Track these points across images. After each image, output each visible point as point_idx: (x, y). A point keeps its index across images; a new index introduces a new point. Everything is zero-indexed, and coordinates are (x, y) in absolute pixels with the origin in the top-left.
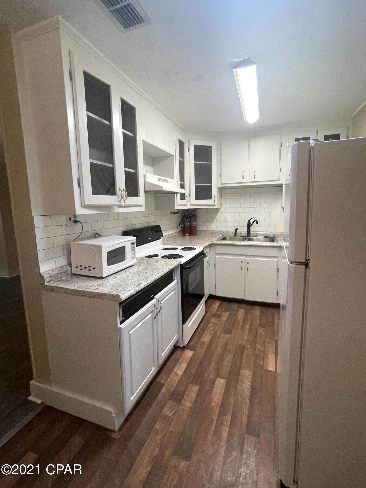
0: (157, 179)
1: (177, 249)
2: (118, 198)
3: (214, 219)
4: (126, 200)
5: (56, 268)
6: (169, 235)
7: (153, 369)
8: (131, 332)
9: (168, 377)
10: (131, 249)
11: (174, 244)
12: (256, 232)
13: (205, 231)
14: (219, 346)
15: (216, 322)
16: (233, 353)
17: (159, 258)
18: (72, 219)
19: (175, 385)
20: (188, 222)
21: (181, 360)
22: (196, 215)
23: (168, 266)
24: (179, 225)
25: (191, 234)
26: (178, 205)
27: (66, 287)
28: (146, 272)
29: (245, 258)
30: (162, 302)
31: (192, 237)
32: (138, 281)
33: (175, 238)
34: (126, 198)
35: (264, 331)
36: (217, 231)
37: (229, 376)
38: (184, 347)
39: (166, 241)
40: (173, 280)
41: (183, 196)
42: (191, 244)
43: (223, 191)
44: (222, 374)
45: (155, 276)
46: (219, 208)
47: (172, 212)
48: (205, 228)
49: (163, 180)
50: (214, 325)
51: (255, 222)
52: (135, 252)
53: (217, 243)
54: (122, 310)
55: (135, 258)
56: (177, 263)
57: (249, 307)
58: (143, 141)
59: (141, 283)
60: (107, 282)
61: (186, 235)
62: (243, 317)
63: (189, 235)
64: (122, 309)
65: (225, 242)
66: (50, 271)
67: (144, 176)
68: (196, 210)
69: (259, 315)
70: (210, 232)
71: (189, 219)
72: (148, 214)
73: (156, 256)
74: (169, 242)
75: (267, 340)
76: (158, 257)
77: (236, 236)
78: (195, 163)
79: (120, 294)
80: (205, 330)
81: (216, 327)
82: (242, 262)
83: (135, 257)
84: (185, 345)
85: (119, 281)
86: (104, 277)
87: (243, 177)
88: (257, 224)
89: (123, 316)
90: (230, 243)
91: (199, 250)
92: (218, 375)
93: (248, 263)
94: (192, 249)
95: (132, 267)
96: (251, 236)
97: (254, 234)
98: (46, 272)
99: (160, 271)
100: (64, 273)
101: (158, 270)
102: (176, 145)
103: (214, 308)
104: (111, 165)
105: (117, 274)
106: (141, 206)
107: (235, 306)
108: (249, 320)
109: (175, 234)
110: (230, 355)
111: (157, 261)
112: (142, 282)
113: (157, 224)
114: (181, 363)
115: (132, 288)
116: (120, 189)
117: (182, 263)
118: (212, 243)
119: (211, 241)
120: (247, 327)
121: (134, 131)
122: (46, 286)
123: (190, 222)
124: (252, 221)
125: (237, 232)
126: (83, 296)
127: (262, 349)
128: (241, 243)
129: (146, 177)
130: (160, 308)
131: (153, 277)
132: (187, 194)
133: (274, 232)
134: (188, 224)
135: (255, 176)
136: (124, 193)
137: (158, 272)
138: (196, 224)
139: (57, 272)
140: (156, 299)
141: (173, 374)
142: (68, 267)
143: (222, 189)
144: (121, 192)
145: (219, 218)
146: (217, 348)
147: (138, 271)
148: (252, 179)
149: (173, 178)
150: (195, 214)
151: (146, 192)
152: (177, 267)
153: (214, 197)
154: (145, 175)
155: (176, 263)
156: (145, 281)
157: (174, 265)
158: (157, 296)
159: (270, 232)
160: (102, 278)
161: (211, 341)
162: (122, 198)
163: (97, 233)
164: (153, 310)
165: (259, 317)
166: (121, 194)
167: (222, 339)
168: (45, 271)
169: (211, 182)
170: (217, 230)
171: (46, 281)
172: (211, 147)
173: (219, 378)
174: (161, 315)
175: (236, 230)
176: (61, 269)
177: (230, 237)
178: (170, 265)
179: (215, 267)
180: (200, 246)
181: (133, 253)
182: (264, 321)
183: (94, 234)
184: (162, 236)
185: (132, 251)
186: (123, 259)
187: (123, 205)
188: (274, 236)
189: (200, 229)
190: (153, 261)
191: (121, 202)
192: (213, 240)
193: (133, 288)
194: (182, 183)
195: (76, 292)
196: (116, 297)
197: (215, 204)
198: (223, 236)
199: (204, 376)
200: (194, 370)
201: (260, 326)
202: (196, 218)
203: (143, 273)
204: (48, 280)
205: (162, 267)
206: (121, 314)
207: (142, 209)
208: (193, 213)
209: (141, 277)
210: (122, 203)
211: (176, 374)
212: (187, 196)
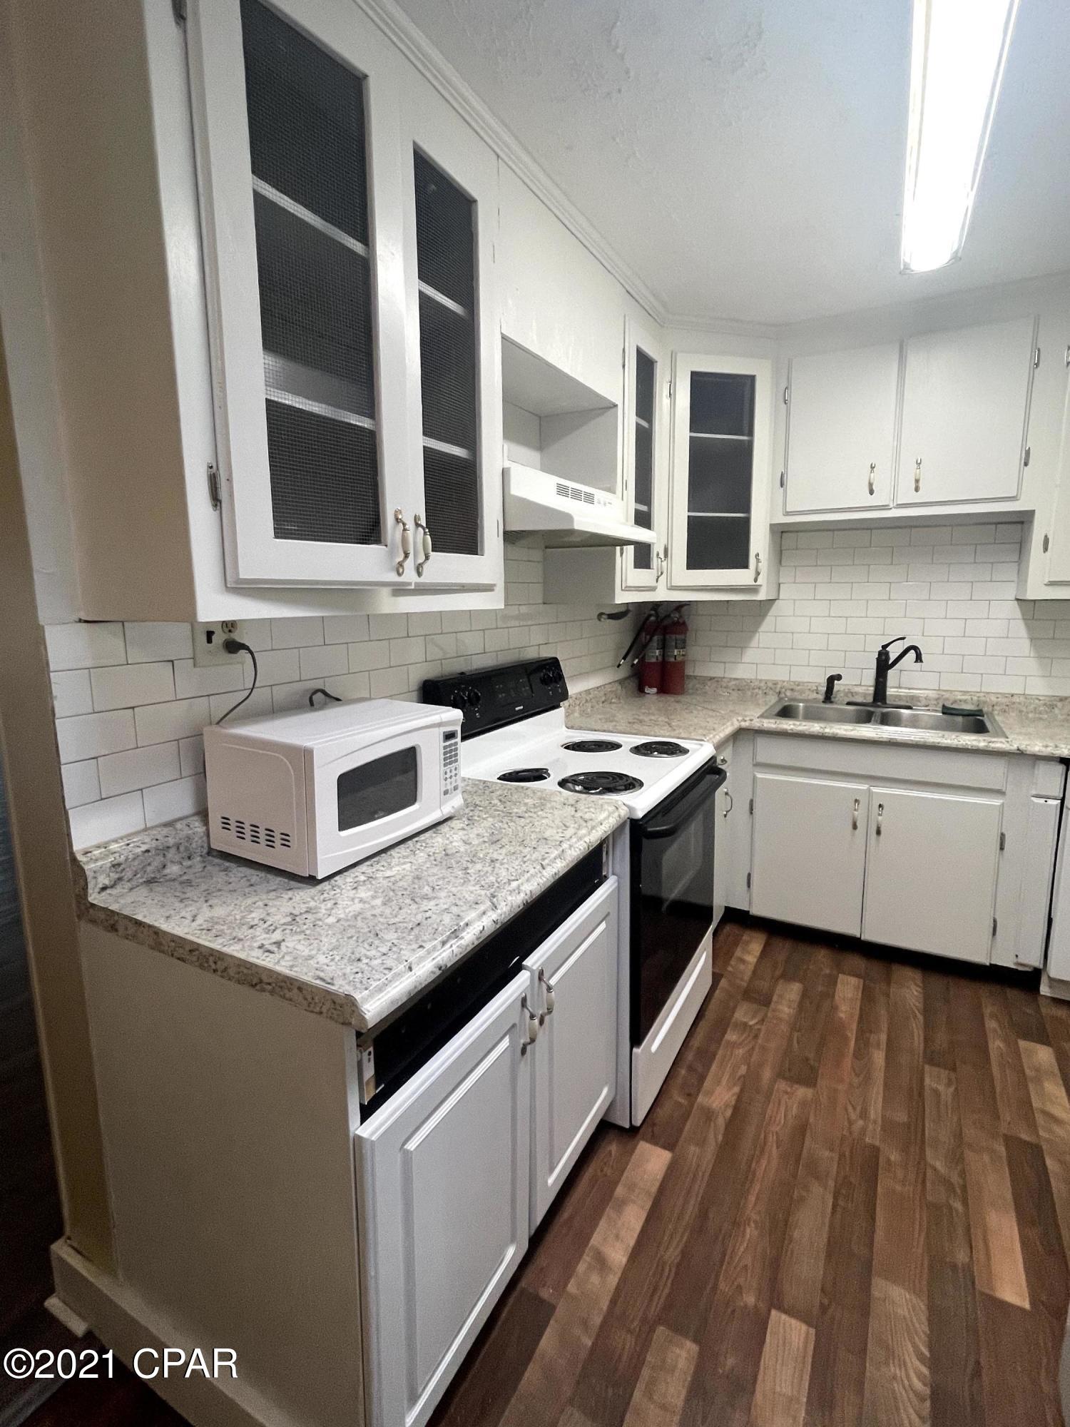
0: (554, 490)
1: (615, 746)
2: (392, 554)
3: (750, 638)
4: (425, 566)
5: (146, 829)
6: (588, 692)
7: (511, 1251)
8: (411, 1146)
9: (568, 1271)
10: (442, 757)
11: (605, 727)
12: (909, 689)
13: (714, 678)
14: (772, 1139)
15: (751, 1023)
16: (831, 1183)
17: (550, 785)
18: (219, 638)
19: (597, 1320)
20: (655, 644)
21: (620, 1191)
22: (684, 623)
23: (584, 831)
24: (624, 658)
25: (664, 689)
26: (626, 587)
27: (162, 921)
28: (495, 856)
29: (869, 790)
30: (552, 982)
31: (671, 698)
32: (454, 909)
33: (611, 703)
34: (427, 558)
35: (949, 1084)
36: (761, 681)
37: (824, 1309)
38: (633, 1131)
39: (576, 714)
40: (603, 880)
41: (643, 556)
42: (668, 727)
43: (789, 540)
44: (792, 1292)
45: (528, 880)
46: (772, 601)
47: (604, 611)
48: (715, 671)
49: (576, 495)
50: (746, 1038)
51: (912, 654)
52: (456, 769)
53: (763, 728)
54: (372, 1056)
55: (454, 792)
56: (619, 816)
57: (876, 968)
58: (504, 338)
59: (467, 925)
60: (329, 904)
61: (647, 690)
62: (858, 1012)
63: (658, 693)
64: (371, 1049)
65: (794, 725)
66: (116, 841)
67: (505, 473)
68: (686, 605)
69: (921, 1006)
70: (733, 683)
71: (662, 637)
72: (518, 617)
73: (538, 775)
74: (589, 716)
75: (970, 1133)
76: (548, 779)
77: (831, 702)
78: (691, 438)
79: (358, 996)
80: (714, 1055)
81: (753, 1048)
82: (856, 801)
83: (456, 788)
84: (638, 1122)
85: (378, 902)
86: (320, 877)
87: (871, 485)
88: (916, 661)
89: (379, 1077)
90: (812, 730)
91: (698, 754)
92: (775, 1299)
93: (880, 806)
94: (671, 749)
95: (444, 828)
96: (888, 702)
97: (899, 697)
98: (99, 847)
99: (553, 856)
100: (178, 848)
101: (543, 849)
102: (626, 367)
103: (742, 961)
104: (365, 423)
105: (378, 862)
106: (488, 588)
107: (822, 957)
108: (884, 1027)
109: (608, 689)
110: (816, 1189)
111: (544, 801)
112: (472, 915)
113: (546, 653)
114: (623, 1203)
115: (422, 952)
116: (398, 520)
117: (640, 814)
118: (744, 725)
119: (740, 718)
120: (879, 1057)
121: (467, 295)
122: (93, 905)
123: (663, 646)
124: (894, 652)
125: (836, 688)
126: (215, 971)
127: (955, 1179)
128: (858, 734)
129: (509, 481)
130: (546, 1007)
131: (518, 887)
132: (657, 549)
133: (980, 692)
134: (655, 654)
135: (917, 481)
136: (419, 538)
137: (543, 859)
138: (683, 655)
139: (144, 848)
140: (532, 972)
141: (587, 1258)
142: (197, 824)
143: (782, 532)
144: (405, 530)
145: (765, 636)
146: (762, 1151)
147: (462, 849)
148: (908, 496)
149: (611, 490)
150: (681, 621)
151: (511, 537)
152: (617, 832)
153: (758, 561)
154: (509, 469)
155: (616, 814)
156: (484, 913)
157: (607, 826)
158: (534, 960)
159: (965, 693)
160: (312, 881)
161: (739, 1111)
162: (406, 555)
163: (322, 688)
164: (517, 1021)
165: (921, 1017)
166: (404, 541)
167: (783, 1109)
168: (95, 843)
169: (746, 507)
170: (759, 677)
171: (96, 884)
172: (753, 378)
173: (781, 1309)
174: (551, 1031)
175: (831, 680)
176: (165, 831)
177: (808, 704)
178: (590, 824)
179: (751, 813)
180: (703, 740)
181: (451, 771)
182: (941, 1039)
183: (307, 690)
184: (564, 695)
185: (445, 765)
186: (408, 796)
187: (410, 584)
188: (980, 707)
189: (698, 673)
190: (526, 801)
191: (401, 570)
192: (748, 713)
193: (429, 952)
194: (644, 508)
195: (190, 951)
196: (344, 1008)
197: (760, 586)
198: (780, 699)
199: (715, 1287)
200: (672, 1254)
201: (931, 1059)
202: (685, 634)
203: (483, 860)
204: (103, 880)
205: (558, 837)
206: (369, 1072)
207: (493, 602)
208: (675, 616)
209: (472, 888)
210: (410, 576)
211: (601, 1262)
212: (658, 555)
